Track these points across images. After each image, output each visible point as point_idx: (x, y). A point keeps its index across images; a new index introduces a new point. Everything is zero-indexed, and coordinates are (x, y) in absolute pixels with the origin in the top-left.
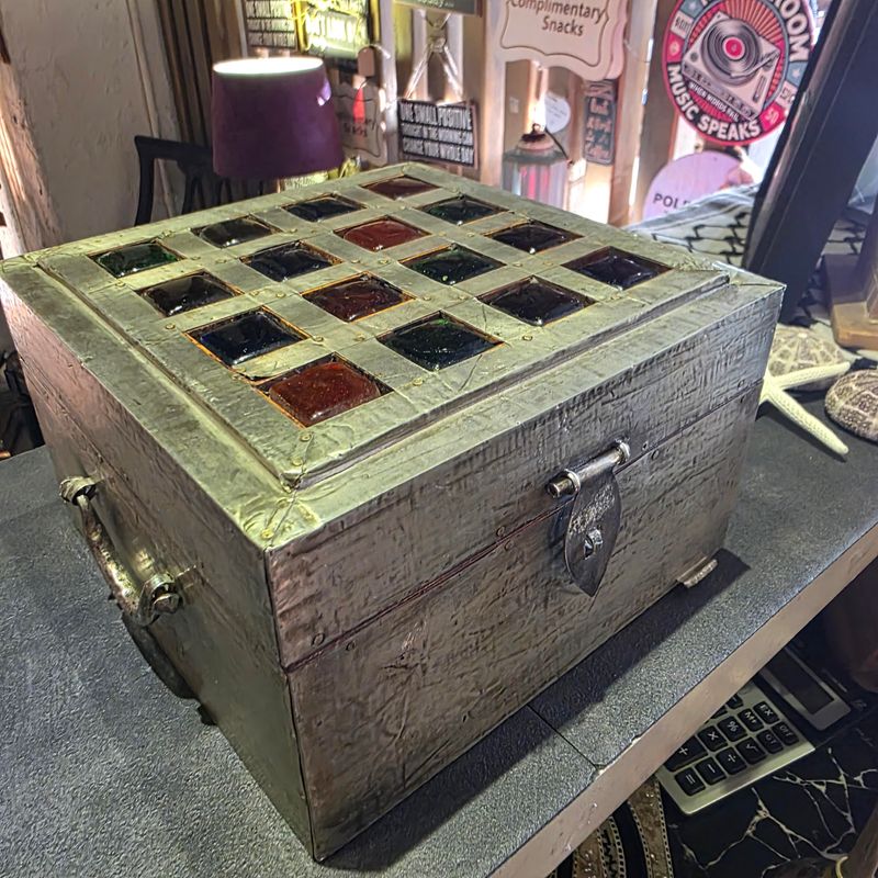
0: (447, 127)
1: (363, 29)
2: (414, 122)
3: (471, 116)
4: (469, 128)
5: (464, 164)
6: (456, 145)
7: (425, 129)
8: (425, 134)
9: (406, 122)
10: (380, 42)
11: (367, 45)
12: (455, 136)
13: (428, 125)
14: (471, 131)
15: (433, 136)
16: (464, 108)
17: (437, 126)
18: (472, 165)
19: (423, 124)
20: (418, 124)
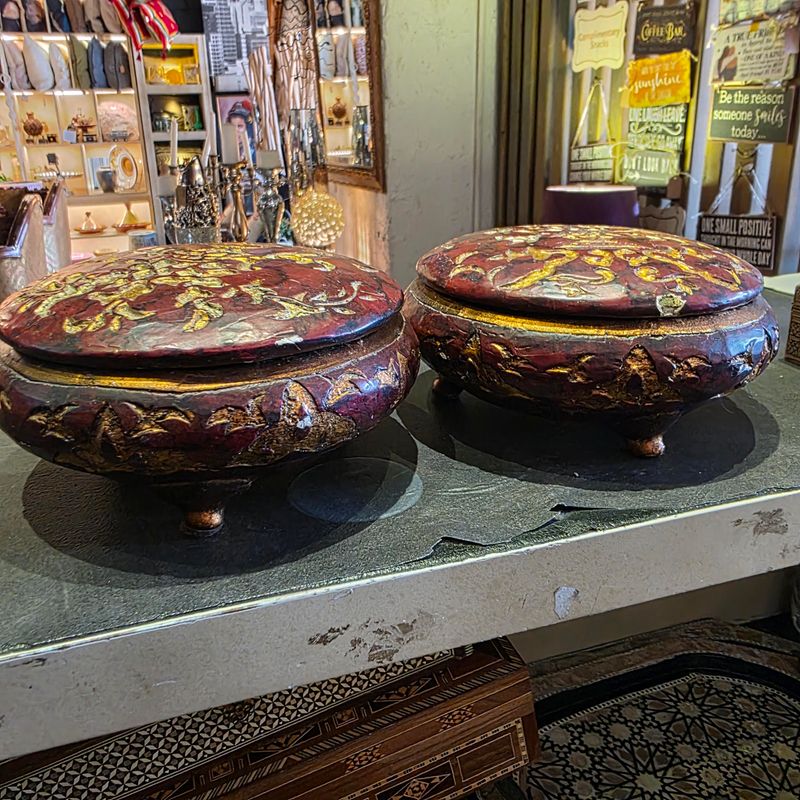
0: (747, 236)
1: (676, 162)
2: (715, 233)
3: (771, 225)
4: (769, 235)
5: (760, 266)
6: (753, 250)
7: (724, 238)
8: (724, 243)
9: (706, 233)
10: (690, 172)
11: (678, 174)
12: (754, 243)
13: (727, 235)
14: (771, 238)
15: (732, 243)
16: (765, 219)
17: (737, 235)
18: (769, 266)
19: (722, 234)
20: (719, 234)
